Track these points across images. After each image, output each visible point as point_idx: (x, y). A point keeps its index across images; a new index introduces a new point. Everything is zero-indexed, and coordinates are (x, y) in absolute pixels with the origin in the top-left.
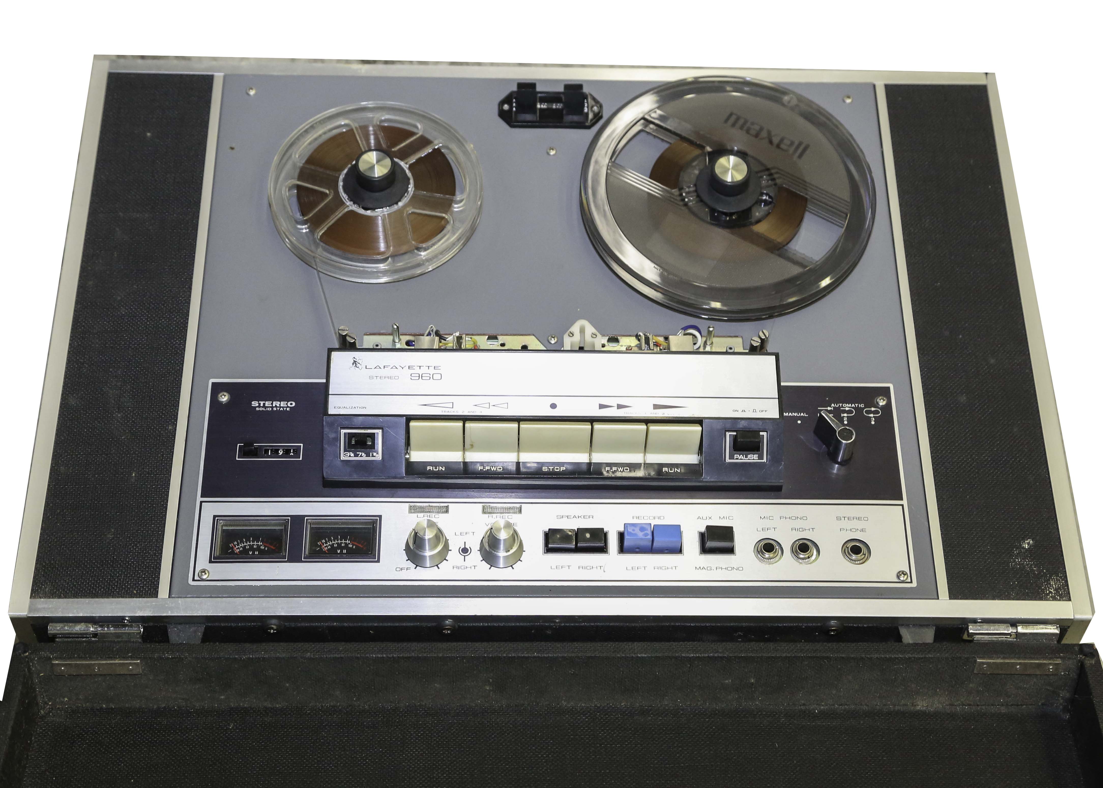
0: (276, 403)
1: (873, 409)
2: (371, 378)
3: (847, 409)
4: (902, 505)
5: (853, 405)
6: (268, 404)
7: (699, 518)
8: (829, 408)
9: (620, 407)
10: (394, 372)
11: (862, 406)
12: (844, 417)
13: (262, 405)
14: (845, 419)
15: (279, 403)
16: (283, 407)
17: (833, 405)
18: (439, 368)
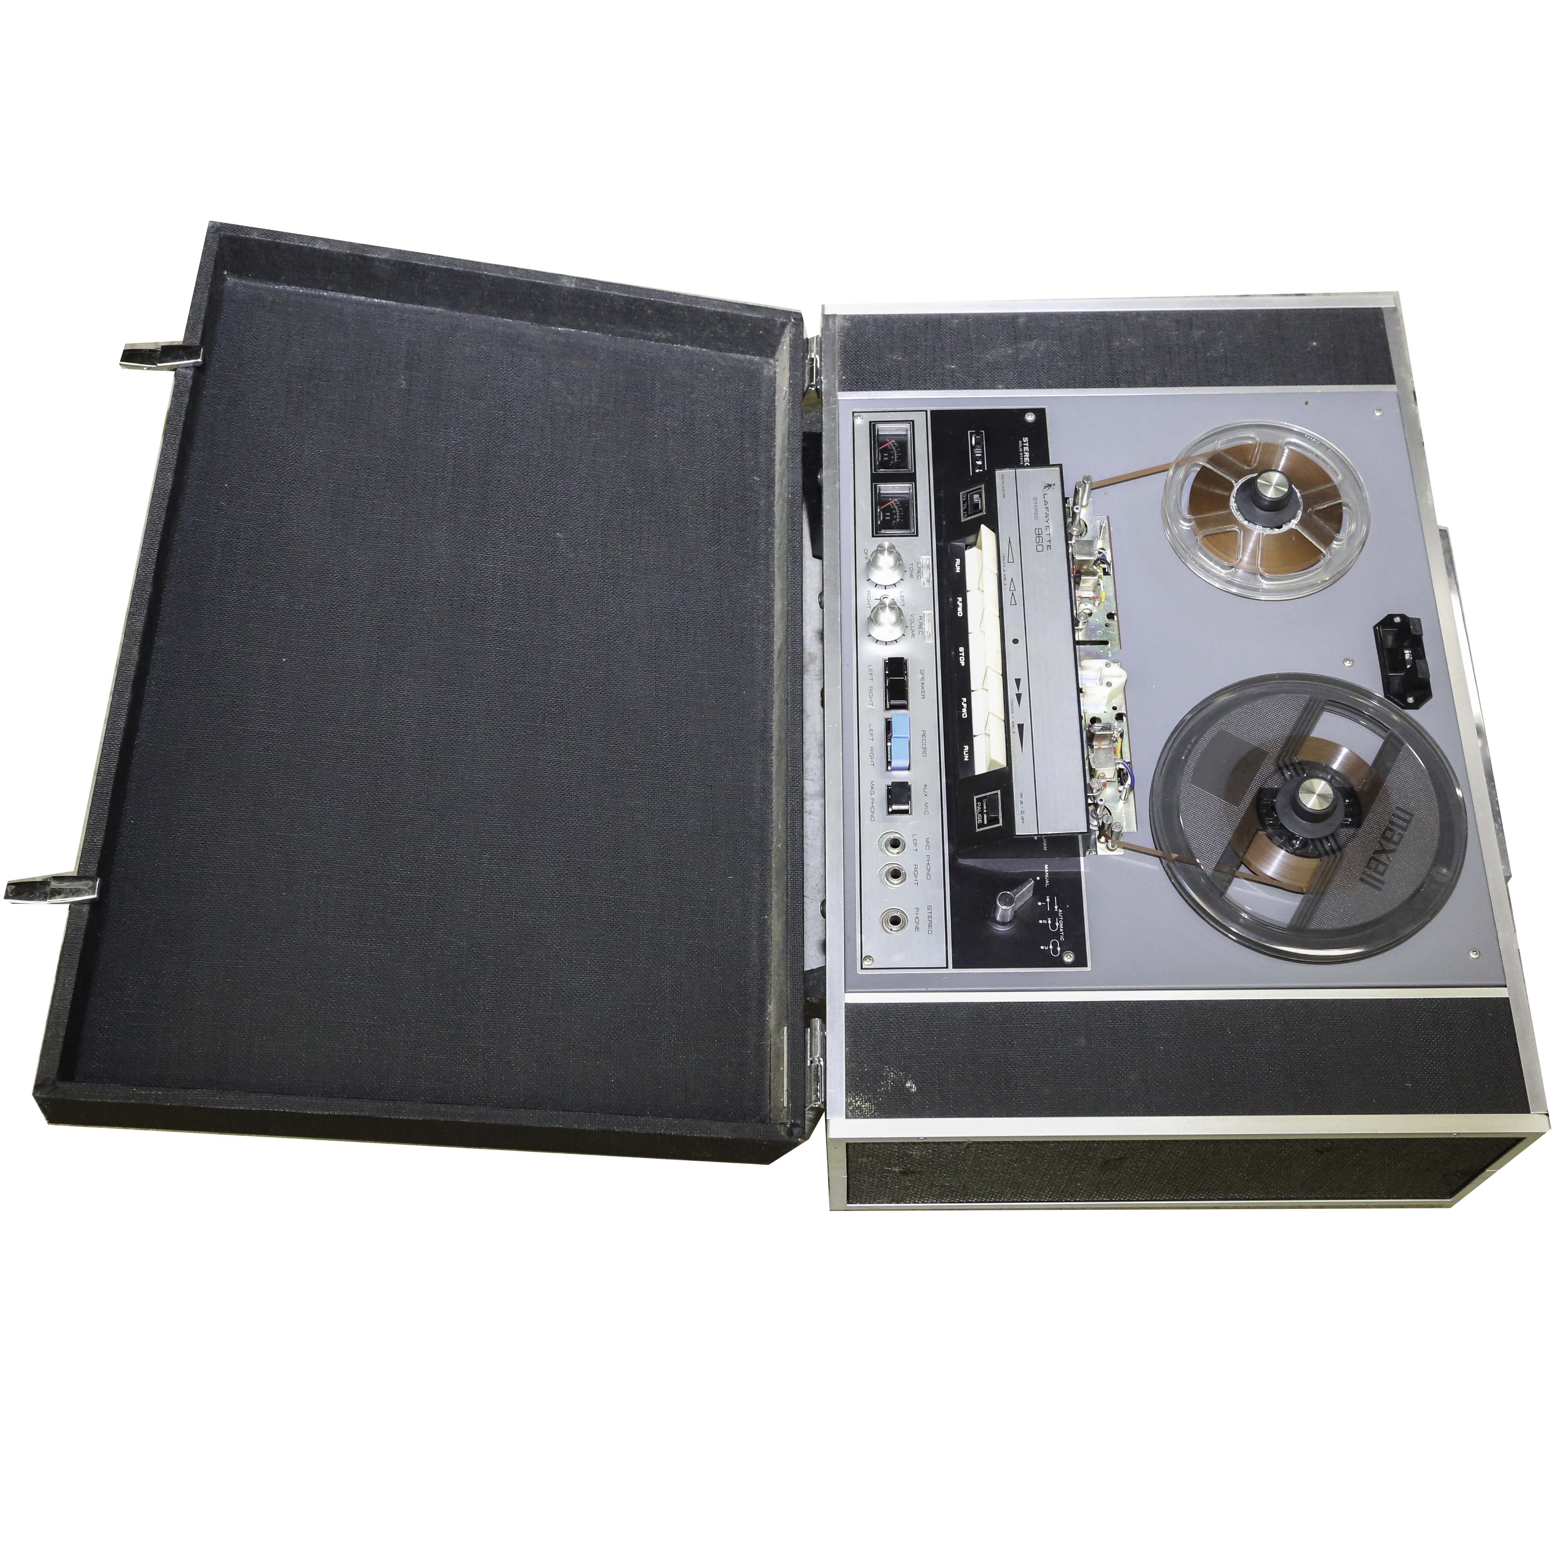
0: (1027, 455)
1: (1059, 949)
2: (1035, 499)
3: (1057, 924)
4: (947, 967)
5: (1061, 930)
6: (1026, 449)
7: (926, 786)
8: (1056, 907)
9: (1019, 696)
10: (1041, 514)
11: (1062, 938)
12: (1047, 921)
13: (1024, 444)
14: (1045, 922)
15: (1028, 456)
16: (1023, 460)
17: (1060, 911)
18: (1049, 550)
